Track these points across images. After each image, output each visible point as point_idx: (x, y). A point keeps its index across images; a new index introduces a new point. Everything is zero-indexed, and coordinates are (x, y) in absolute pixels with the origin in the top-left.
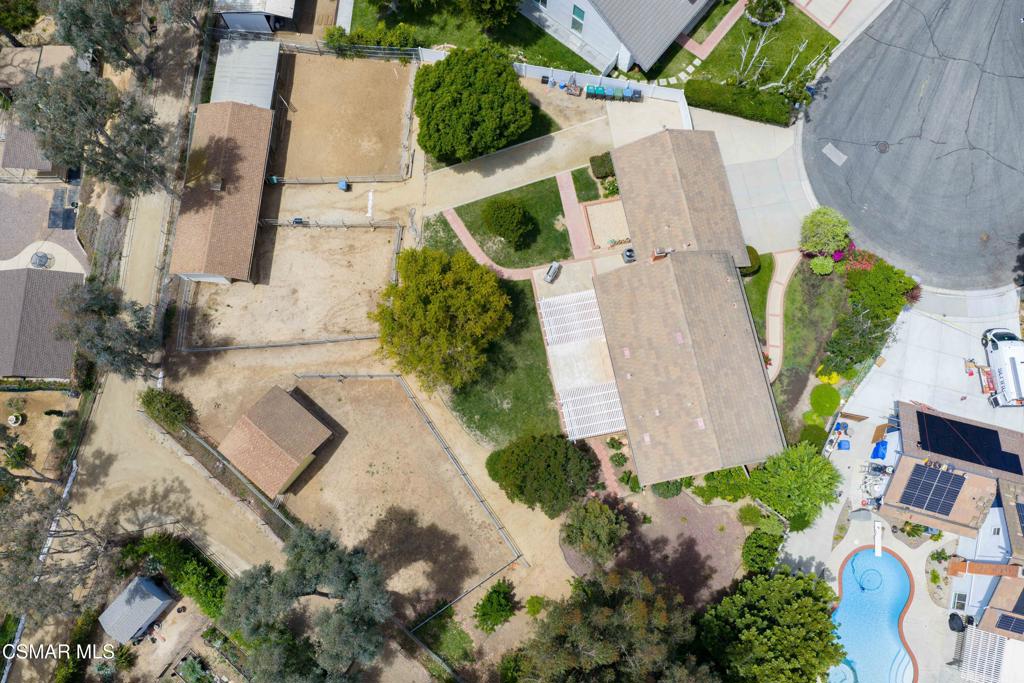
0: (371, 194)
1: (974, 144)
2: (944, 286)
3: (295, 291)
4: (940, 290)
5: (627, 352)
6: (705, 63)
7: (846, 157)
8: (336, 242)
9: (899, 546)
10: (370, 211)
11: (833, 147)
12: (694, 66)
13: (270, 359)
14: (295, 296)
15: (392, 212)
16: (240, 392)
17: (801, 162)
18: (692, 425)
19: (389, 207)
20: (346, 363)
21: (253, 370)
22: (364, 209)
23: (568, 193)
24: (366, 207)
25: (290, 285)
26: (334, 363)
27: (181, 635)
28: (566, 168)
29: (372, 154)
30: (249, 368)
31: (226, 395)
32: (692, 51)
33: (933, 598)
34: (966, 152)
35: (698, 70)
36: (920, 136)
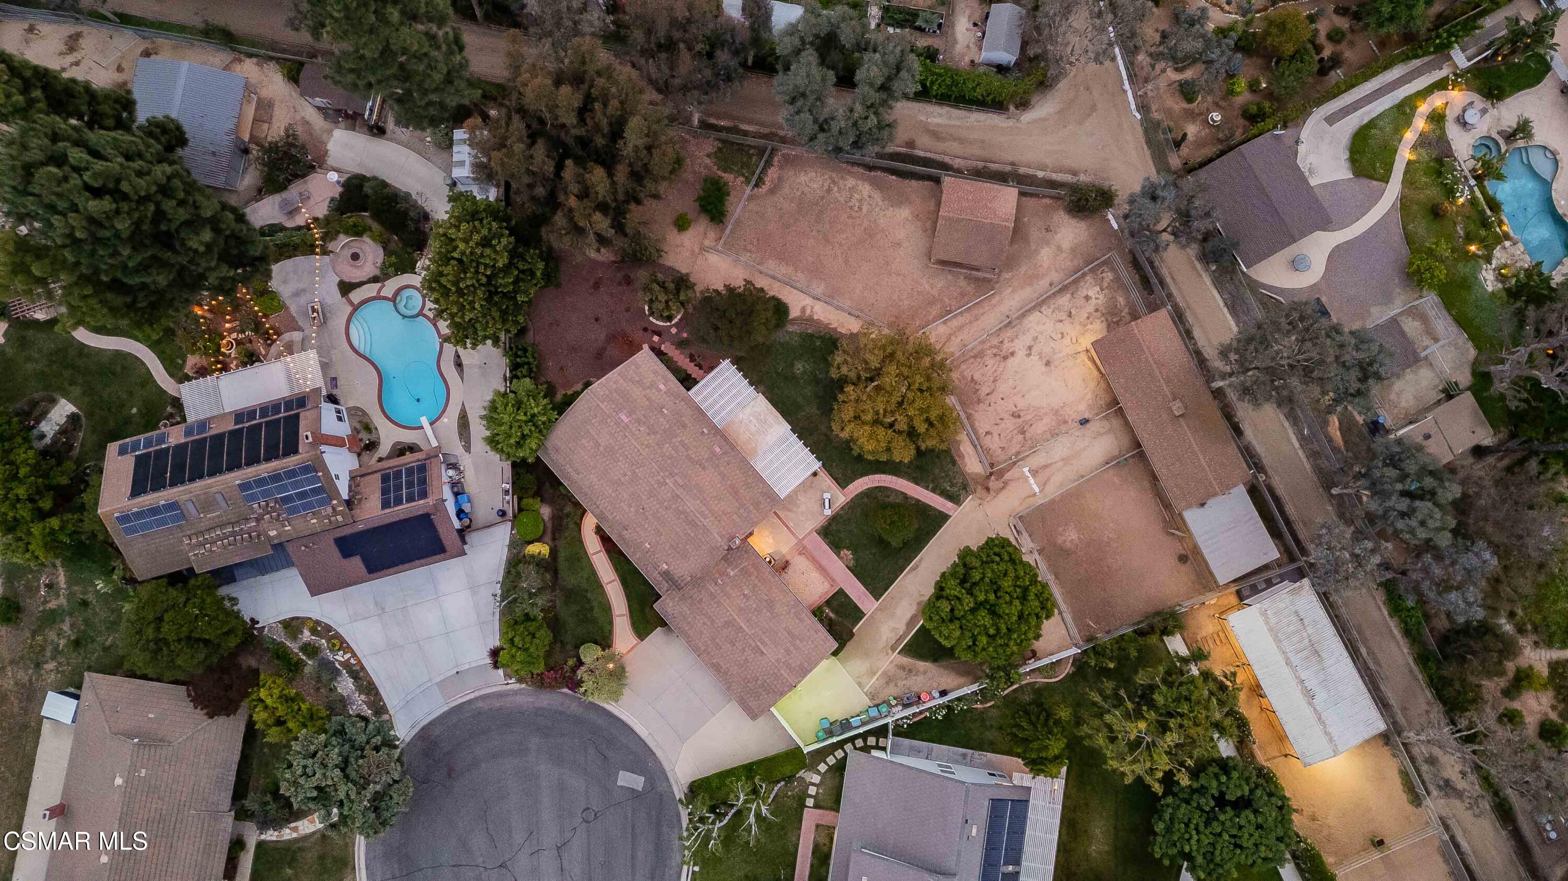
0: (1037, 490)
1: (504, 871)
2: (469, 702)
3: (1048, 364)
4: (472, 696)
5: (718, 450)
6: (803, 805)
7: (619, 783)
8: (1039, 428)
9: (407, 437)
10: (1028, 474)
11: (635, 787)
12: (811, 796)
13: (1027, 294)
14: (1044, 361)
15: (1006, 484)
16: (1036, 252)
17: (659, 753)
18: (630, 414)
19: (1012, 487)
20: (961, 328)
21: (1037, 277)
22: (1034, 473)
23: (856, 591)
24: (1034, 476)
25: (1056, 367)
26: (970, 322)
27: (955, 42)
28: (872, 617)
29: (1061, 529)
30: (1043, 275)
31: (1048, 243)
32: (821, 811)
33: (362, 411)
34: (507, 856)
35: (804, 795)
36: (558, 848)
